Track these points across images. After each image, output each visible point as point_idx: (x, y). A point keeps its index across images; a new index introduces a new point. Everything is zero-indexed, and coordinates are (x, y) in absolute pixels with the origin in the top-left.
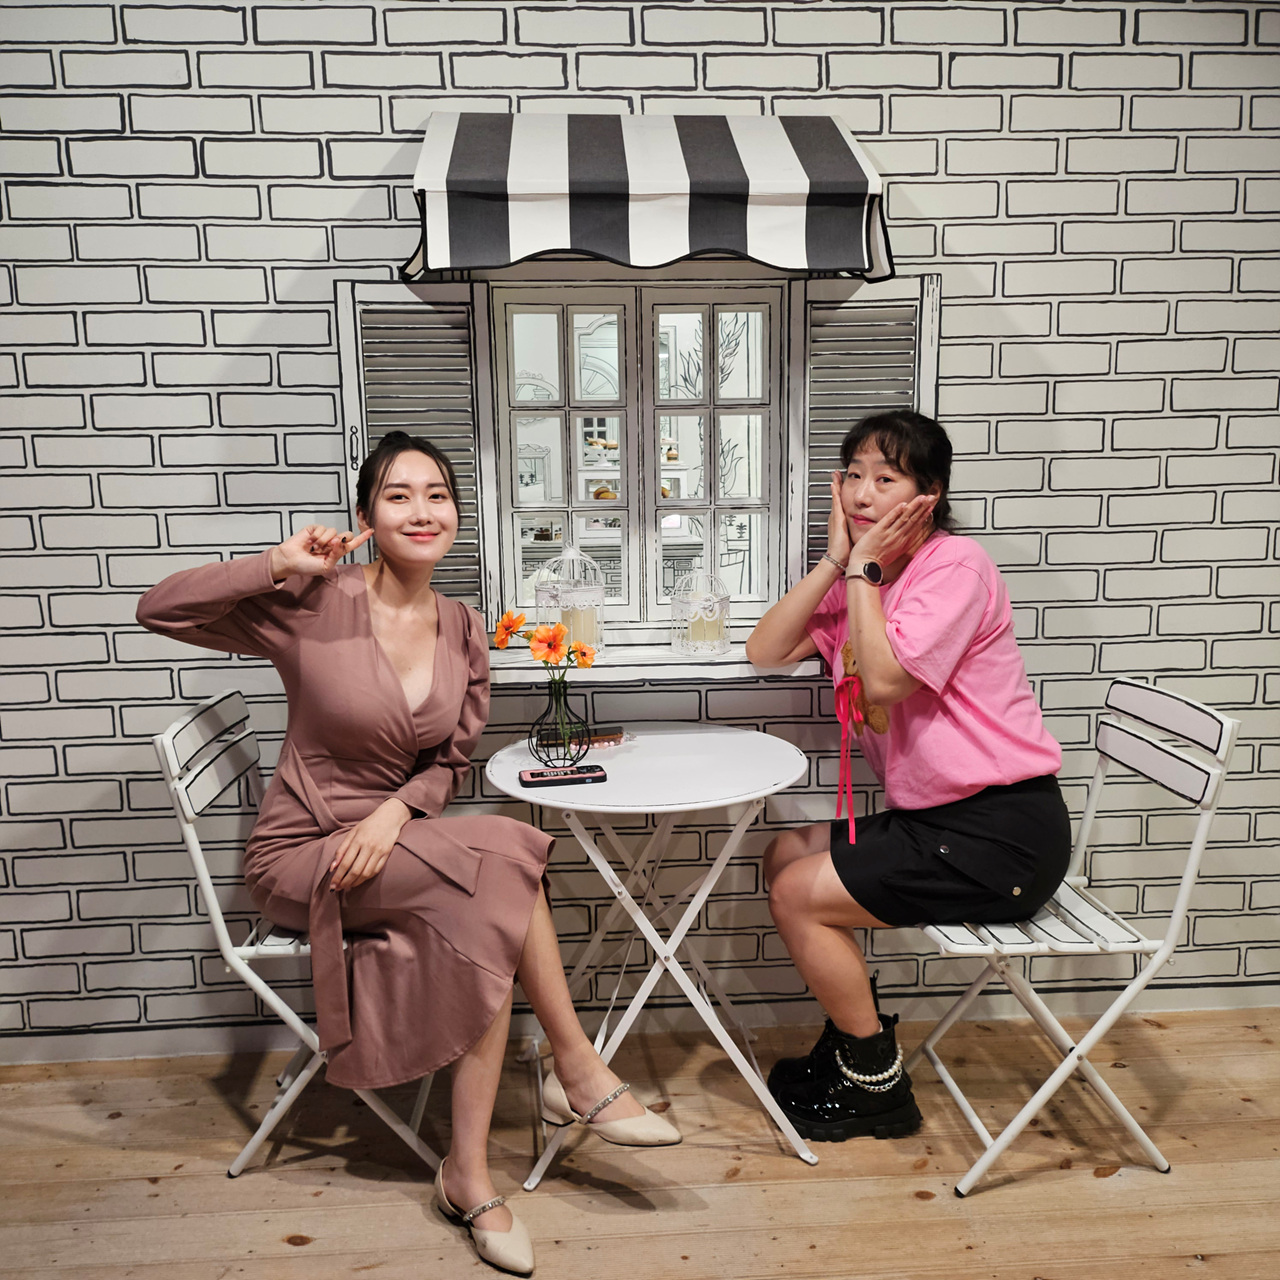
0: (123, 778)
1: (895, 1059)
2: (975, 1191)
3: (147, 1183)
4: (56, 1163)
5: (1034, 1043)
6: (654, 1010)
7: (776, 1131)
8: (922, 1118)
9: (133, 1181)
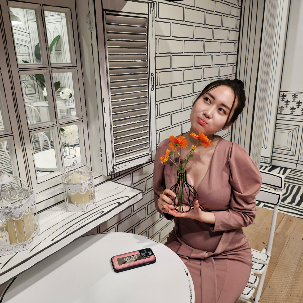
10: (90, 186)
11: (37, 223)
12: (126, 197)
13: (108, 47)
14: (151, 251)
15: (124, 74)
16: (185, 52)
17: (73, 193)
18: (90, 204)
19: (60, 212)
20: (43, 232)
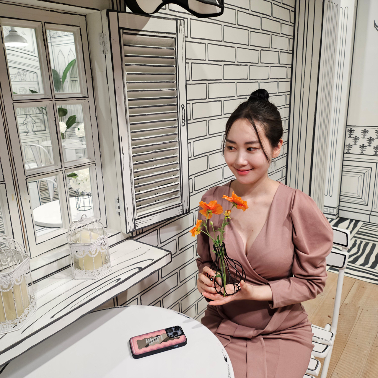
10: (102, 246)
11: (33, 295)
12: (150, 259)
13: (126, 73)
14: (181, 329)
15: (148, 106)
16: (224, 79)
17: (80, 255)
18: (103, 270)
19: (64, 281)
20: (40, 307)
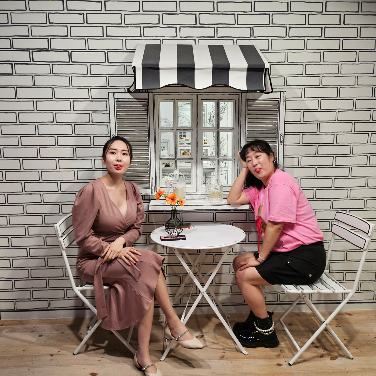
0: (45, 236)
1: (272, 325)
2: (295, 364)
3: (50, 356)
4: (23, 350)
5: (312, 319)
6: (199, 307)
7: (235, 344)
8: (279, 343)
9: (45, 356)
10: (216, 189)
13: (248, 118)
15: (258, 133)
16: (339, 120)
